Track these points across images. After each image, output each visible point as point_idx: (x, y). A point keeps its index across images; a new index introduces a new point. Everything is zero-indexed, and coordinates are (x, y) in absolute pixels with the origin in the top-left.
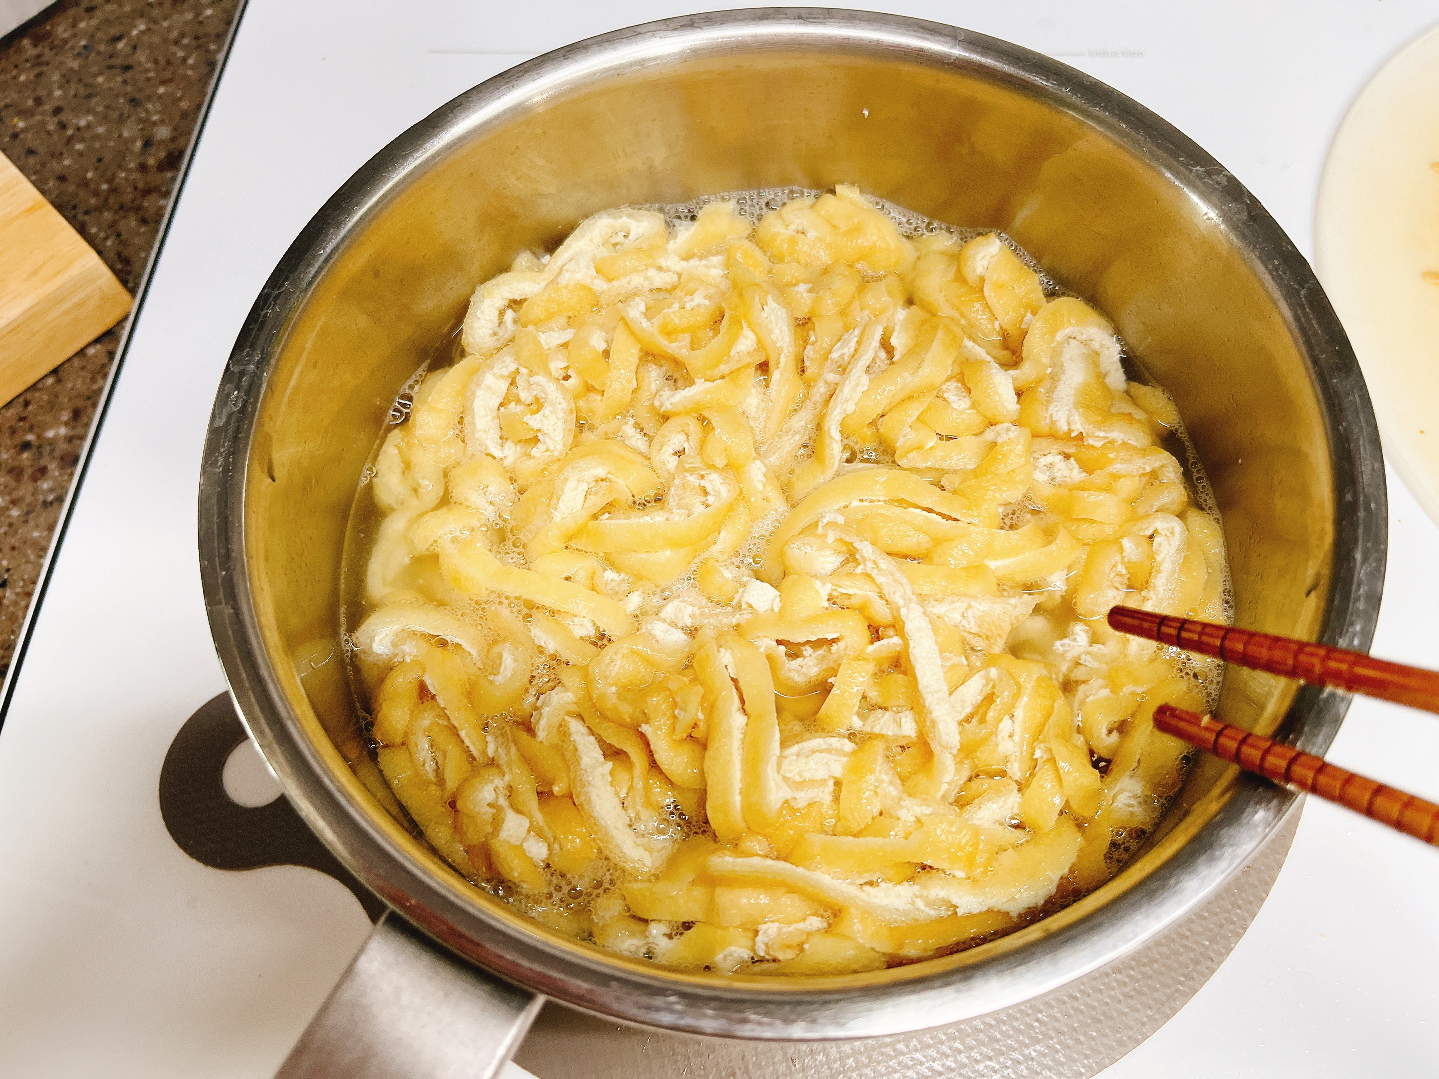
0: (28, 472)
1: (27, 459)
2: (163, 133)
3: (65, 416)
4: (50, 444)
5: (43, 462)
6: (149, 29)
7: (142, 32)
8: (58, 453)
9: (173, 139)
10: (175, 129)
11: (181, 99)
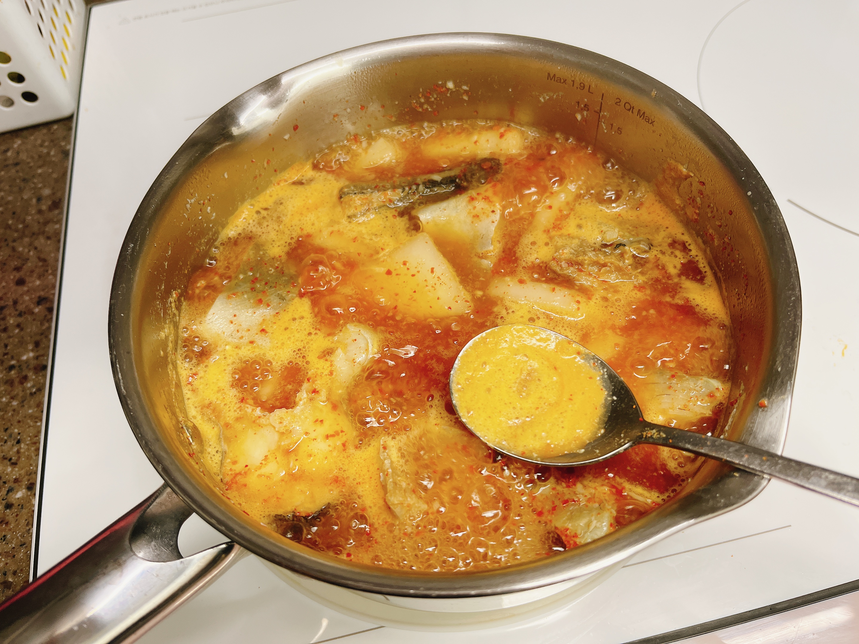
0: (17, 381)
1: (15, 374)
2: (47, 192)
3: (30, 347)
4: (26, 363)
5: (24, 373)
6: (23, 143)
7: (20, 145)
8: (32, 366)
9: (54, 194)
10: (53, 188)
11: (52, 172)
